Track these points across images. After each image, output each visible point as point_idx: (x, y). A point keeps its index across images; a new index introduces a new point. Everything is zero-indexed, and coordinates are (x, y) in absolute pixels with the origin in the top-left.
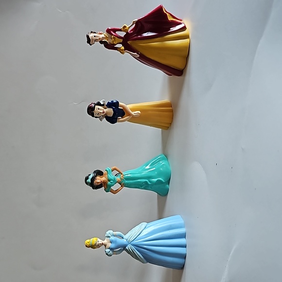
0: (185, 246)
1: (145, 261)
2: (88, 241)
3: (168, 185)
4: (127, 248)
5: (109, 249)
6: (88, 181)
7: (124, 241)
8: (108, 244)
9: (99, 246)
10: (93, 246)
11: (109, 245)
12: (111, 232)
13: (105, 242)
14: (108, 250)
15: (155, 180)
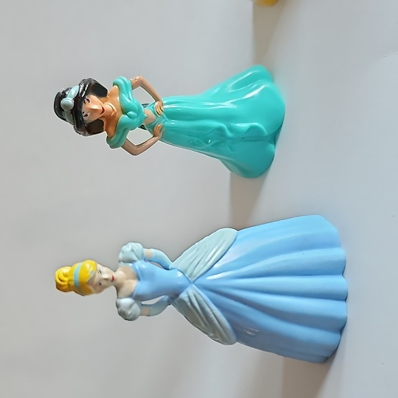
0: (343, 297)
1: (233, 337)
2: (66, 270)
3: (272, 146)
4: (183, 296)
5: (130, 296)
6: (64, 101)
7: (175, 277)
8: (126, 282)
9: (100, 286)
10: (81, 288)
11: (133, 285)
12: (138, 247)
13: (119, 274)
14: (126, 302)
15: (244, 126)
